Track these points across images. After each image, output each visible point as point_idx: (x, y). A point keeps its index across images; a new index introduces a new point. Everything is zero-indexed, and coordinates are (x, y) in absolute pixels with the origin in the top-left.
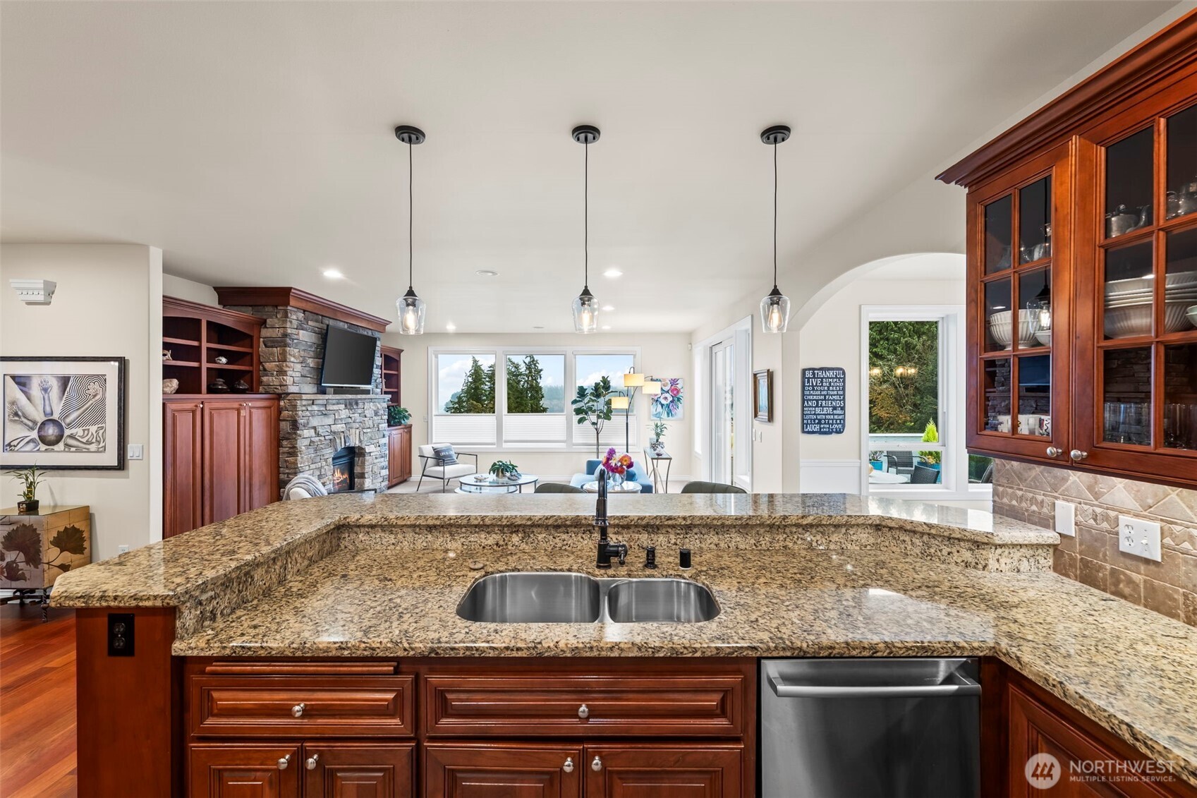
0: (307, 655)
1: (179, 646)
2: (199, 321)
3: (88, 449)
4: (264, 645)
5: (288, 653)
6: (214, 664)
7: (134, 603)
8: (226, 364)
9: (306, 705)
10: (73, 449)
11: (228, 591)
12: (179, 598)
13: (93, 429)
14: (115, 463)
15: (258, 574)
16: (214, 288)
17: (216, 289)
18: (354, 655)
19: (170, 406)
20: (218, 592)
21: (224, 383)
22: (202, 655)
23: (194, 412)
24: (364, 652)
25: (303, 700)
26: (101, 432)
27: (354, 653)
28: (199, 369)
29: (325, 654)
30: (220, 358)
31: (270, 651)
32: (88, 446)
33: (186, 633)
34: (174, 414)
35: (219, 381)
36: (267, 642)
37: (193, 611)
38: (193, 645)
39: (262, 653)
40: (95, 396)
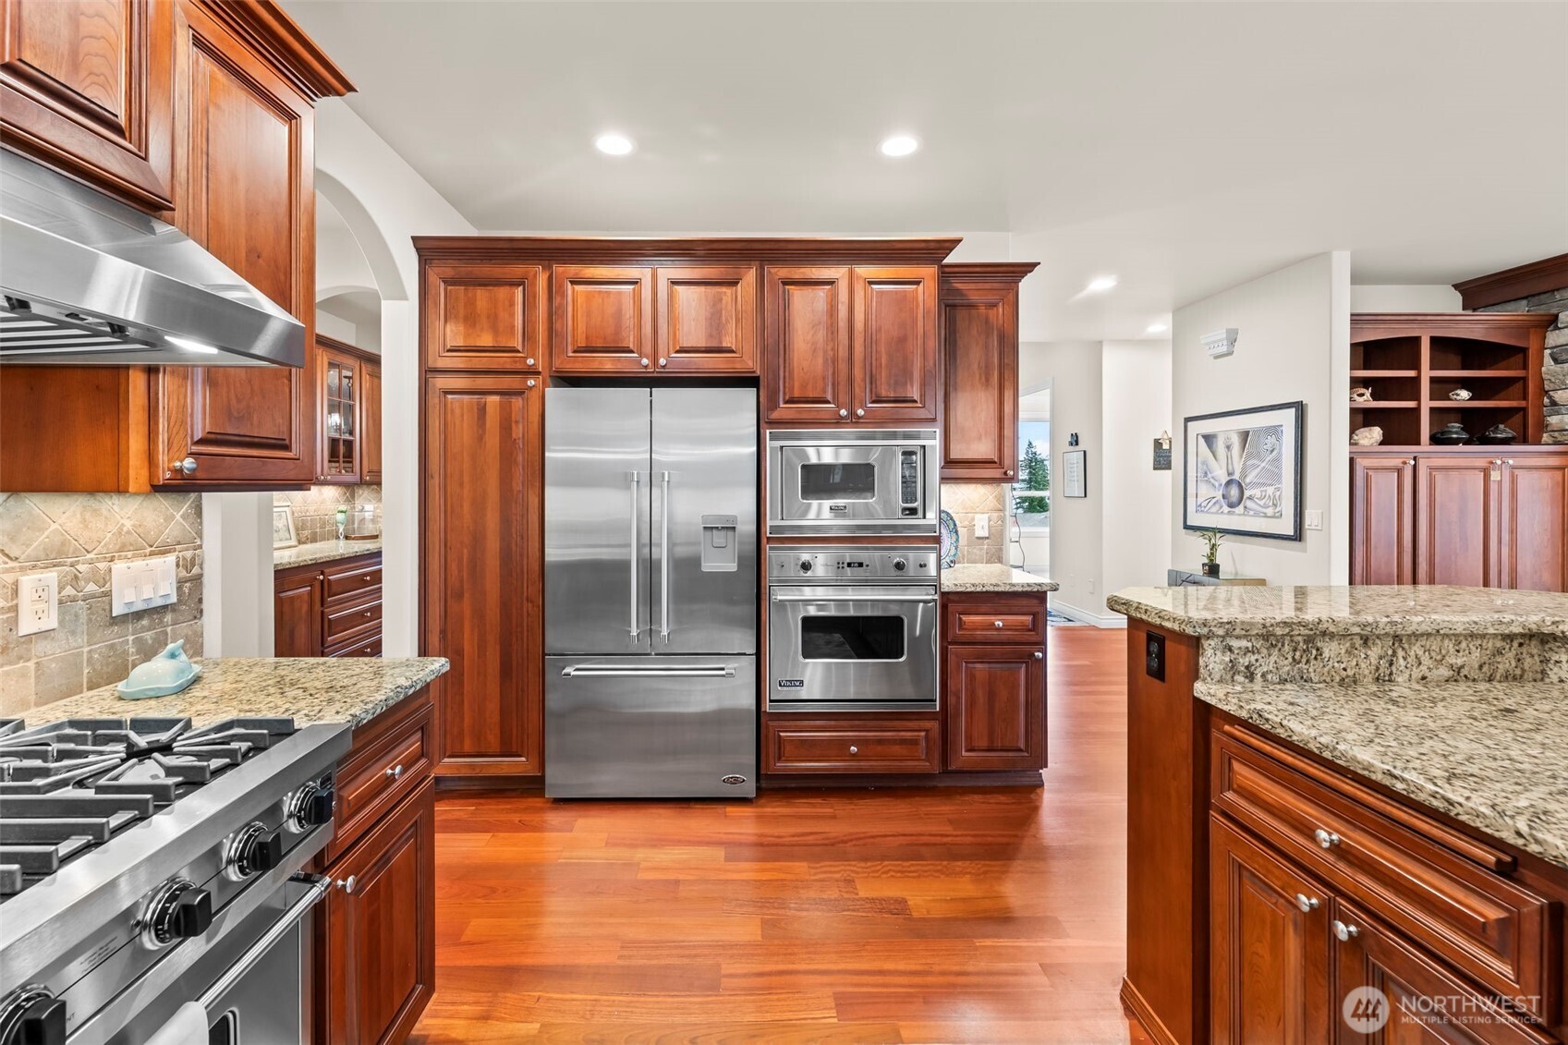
0: (1338, 762)
1: (1202, 689)
2: (1417, 340)
3: (1265, 513)
4: (1285, 722)
5: (1313, 746)
6: (1236, 726)
7: (1158, 621)
8: (1469, 400)
9: (1340, 841)
10: (1252, 513)
11: (1275, 652)
12: (1194, 627)
13: (1270, 490)
14: (1291, 533)
15: (1331, 649)
16: (1453, 286)
17: (1456, 287)
18: (1412, 796)
19: (1361, 463)
20: (1258, 646)
21: (1462, 429)
22: (1220, 707)
23: (1399, 471)
24: (1432, 799)
25: (1338, 831)
26: (1278, 493)
27: (1413, 792)
28: (1417, 411)
29: (1366, 773)
30: (1458, 392)
31: (1291, 733)
32: (1264, 510)
33: (1210, 676)
34: (1367, 473)
35: (1453, 427)
36: (1289, 721)
37: (1219, 653)
38: (1212, 692)
39: (1282, 733)
40: (1272, 451)
